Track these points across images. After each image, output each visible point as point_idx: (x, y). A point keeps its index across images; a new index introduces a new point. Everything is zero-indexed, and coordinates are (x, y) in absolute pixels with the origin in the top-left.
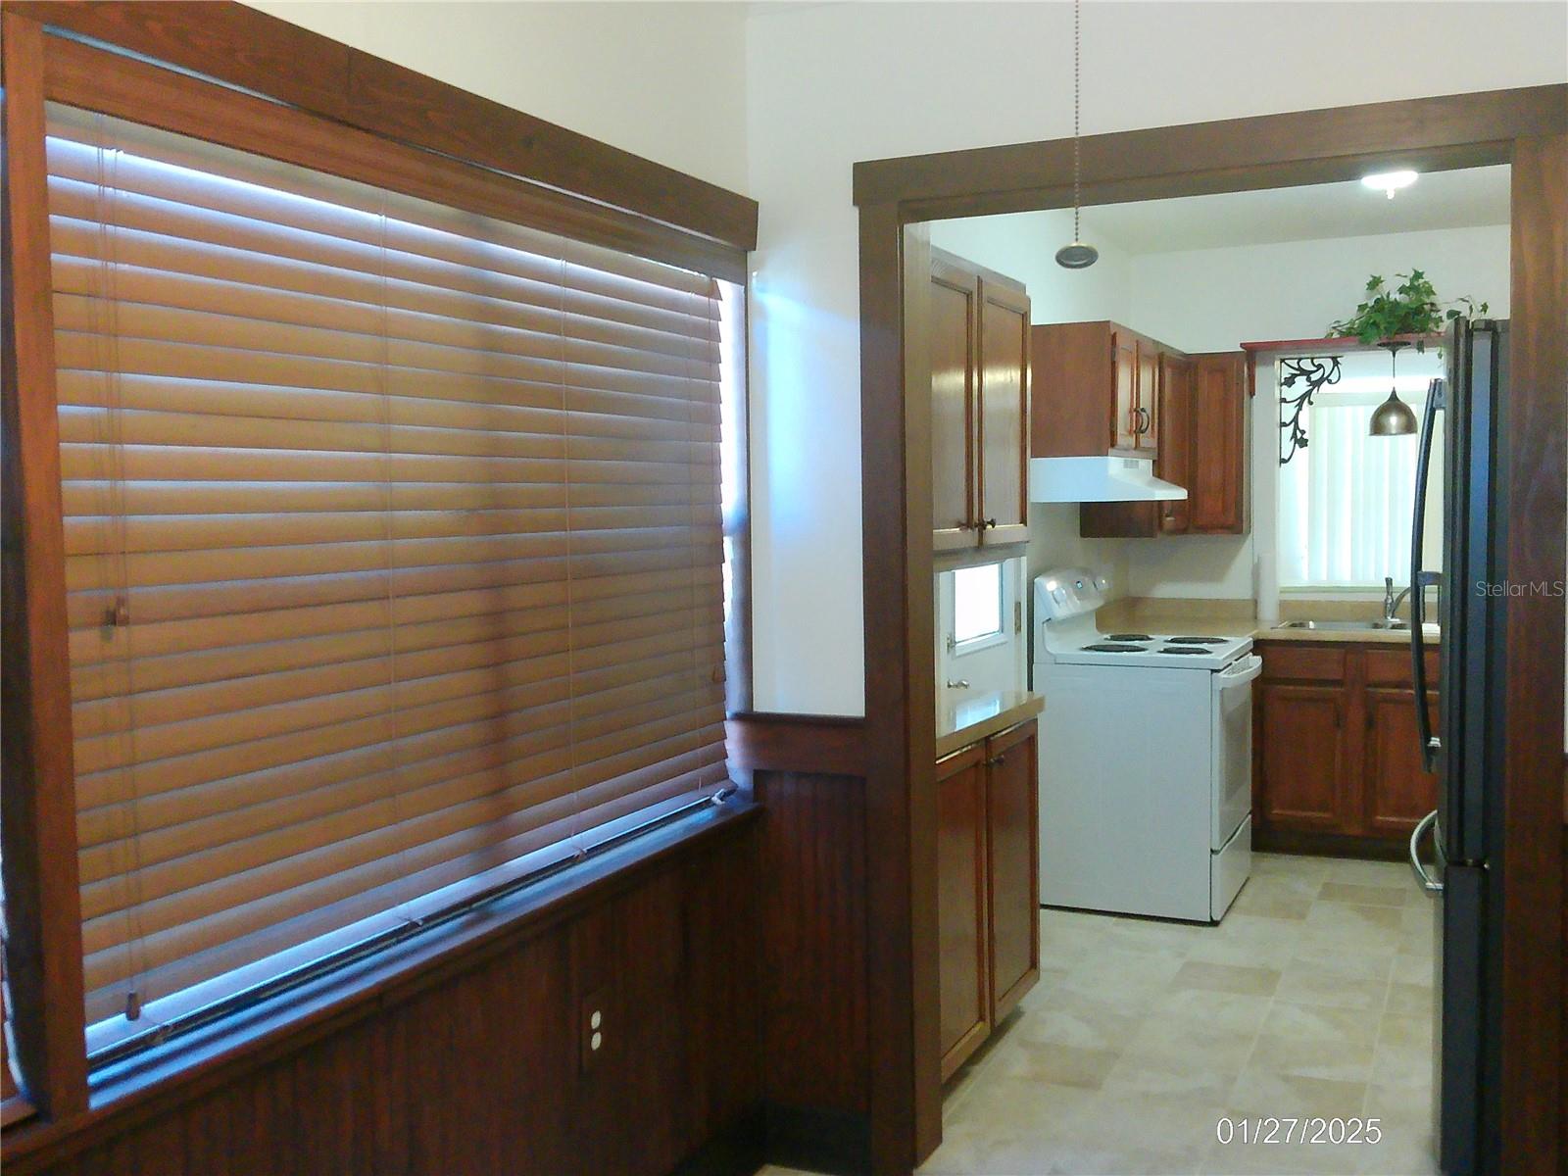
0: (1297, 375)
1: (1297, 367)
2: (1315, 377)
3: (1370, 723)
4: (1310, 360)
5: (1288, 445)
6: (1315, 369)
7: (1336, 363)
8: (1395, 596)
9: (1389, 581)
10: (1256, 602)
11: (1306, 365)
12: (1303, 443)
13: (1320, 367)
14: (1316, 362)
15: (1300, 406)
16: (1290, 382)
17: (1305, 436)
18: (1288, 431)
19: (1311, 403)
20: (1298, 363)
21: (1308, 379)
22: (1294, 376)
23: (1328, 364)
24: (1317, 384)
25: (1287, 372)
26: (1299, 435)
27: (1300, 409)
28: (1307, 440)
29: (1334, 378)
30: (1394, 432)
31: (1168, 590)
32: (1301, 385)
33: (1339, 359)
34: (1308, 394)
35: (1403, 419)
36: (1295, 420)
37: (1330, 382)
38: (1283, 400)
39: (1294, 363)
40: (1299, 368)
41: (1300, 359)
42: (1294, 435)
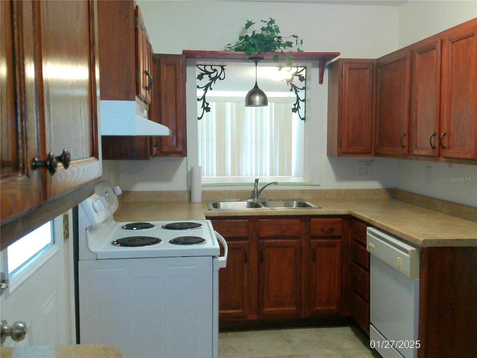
0: (204, 74)
1: (204, 70)
2: (213, 75)
3: (261, 259)
4: (210, 67)
5: (200, 110)
6: (213, 71)
7: (223, 69)
8: (259, 188)
9: (257, 181)
10: (190, 193)
11: (208, 69)
12: (208, 109)
13: (215, 70)
14: (214, 68)
15: (206, 90)
16: (200, 77)
17: (209, 106)
18: (200, 103)
19: (211, 89)
20: (205, 67)
21: (210, 77)
22: (202, 74)
23: (219, 69)
24: (214, 79)
25: (198, 72)
26: (206, 105)
27: (206, 92)
28: (210, 108)
29: (222, 76)
30: (258, 104)
31: (141, 187)
32: (206, 79)
33: (224, 67)
34: (210, 84)
35: (262, 98)
36: (204, 97)
37: (220, 79)
38: (198, 87)
39: (202, 67)
40: (205, 71)
41: (205, 66)
42: (203, 105)
